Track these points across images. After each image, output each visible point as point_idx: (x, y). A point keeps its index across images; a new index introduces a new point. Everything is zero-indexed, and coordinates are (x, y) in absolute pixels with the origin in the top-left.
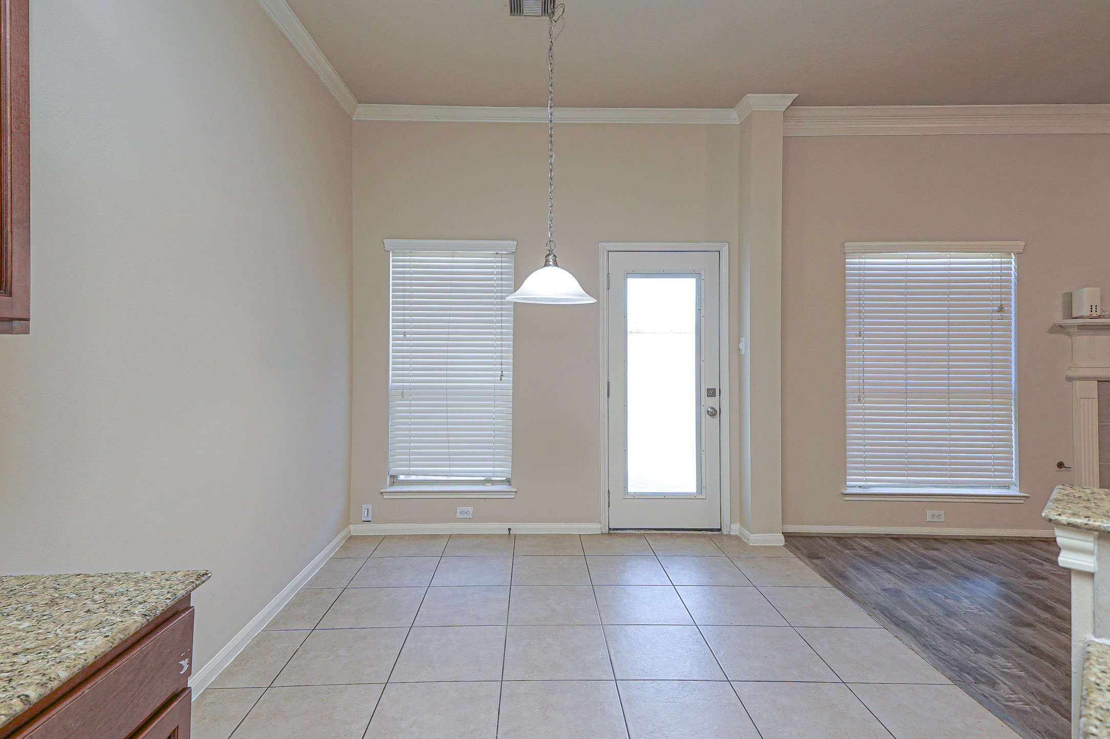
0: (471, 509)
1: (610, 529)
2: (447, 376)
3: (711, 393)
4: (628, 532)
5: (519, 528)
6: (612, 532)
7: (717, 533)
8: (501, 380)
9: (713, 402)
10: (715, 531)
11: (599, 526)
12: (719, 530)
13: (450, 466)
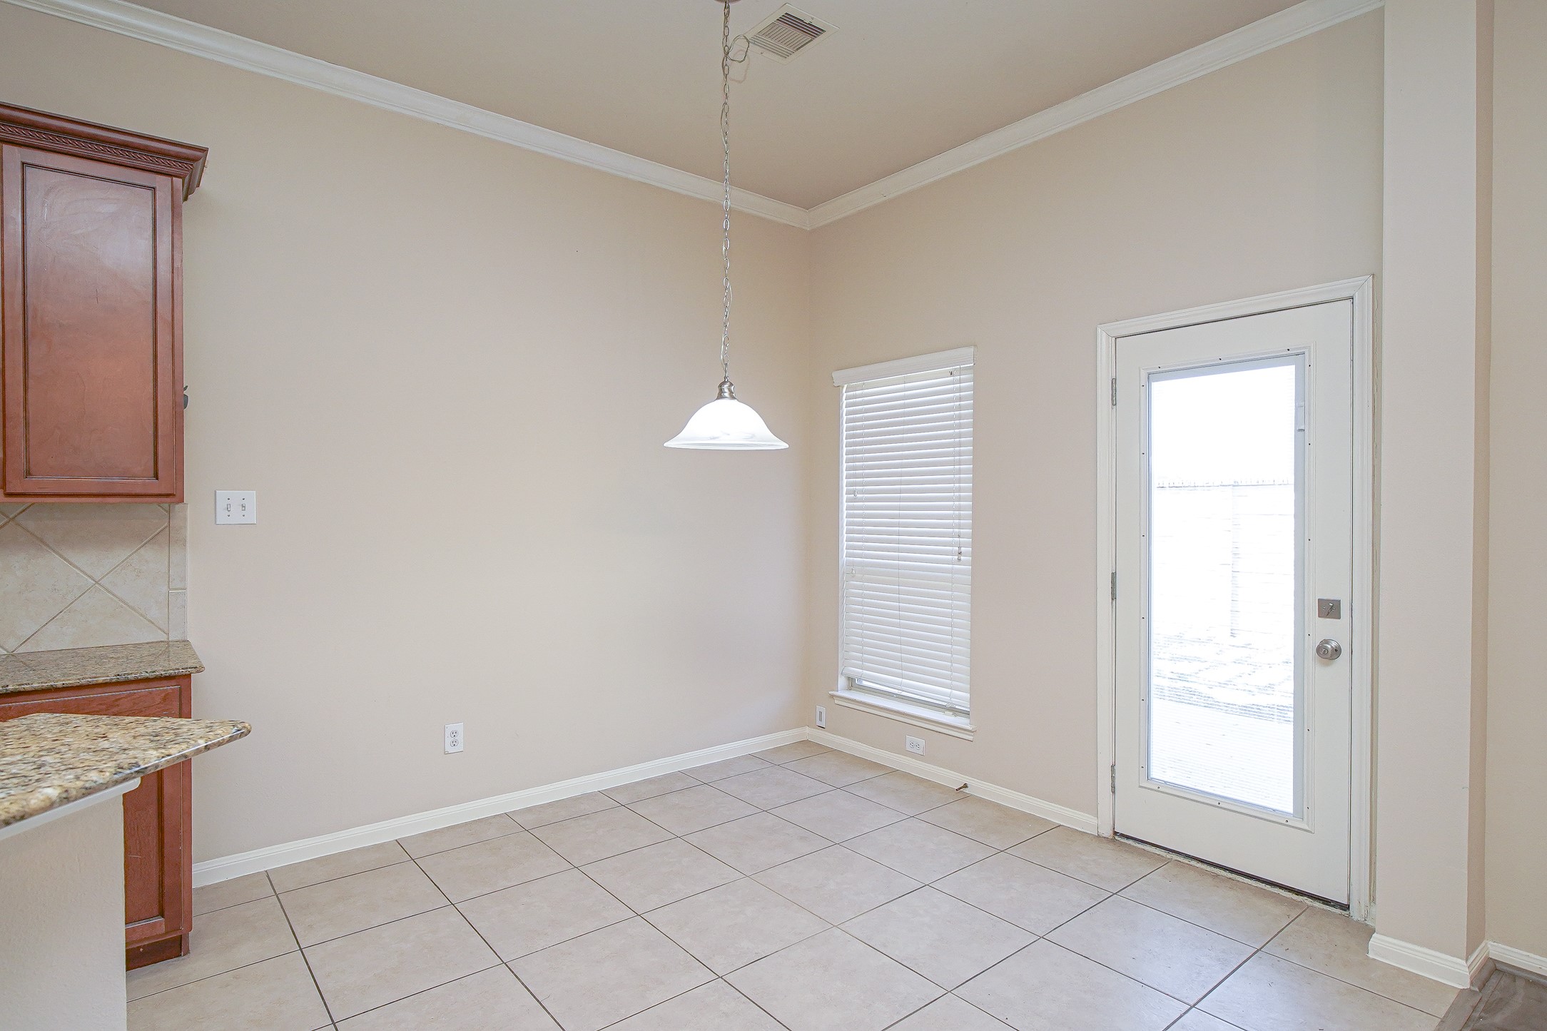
0: (922, 742)
1: (1115, 833)
2: (899, 550)
3: (1330, 609)
4: (1148, 848)
5: (979, 788)
6: (1119, 837)
7: (1338, 911)
8: (959, 560)
9: (1333, 630)
10: (1333, 906)
11: (1093, 820)
12: (1346, 907)
13: (902, 677)
